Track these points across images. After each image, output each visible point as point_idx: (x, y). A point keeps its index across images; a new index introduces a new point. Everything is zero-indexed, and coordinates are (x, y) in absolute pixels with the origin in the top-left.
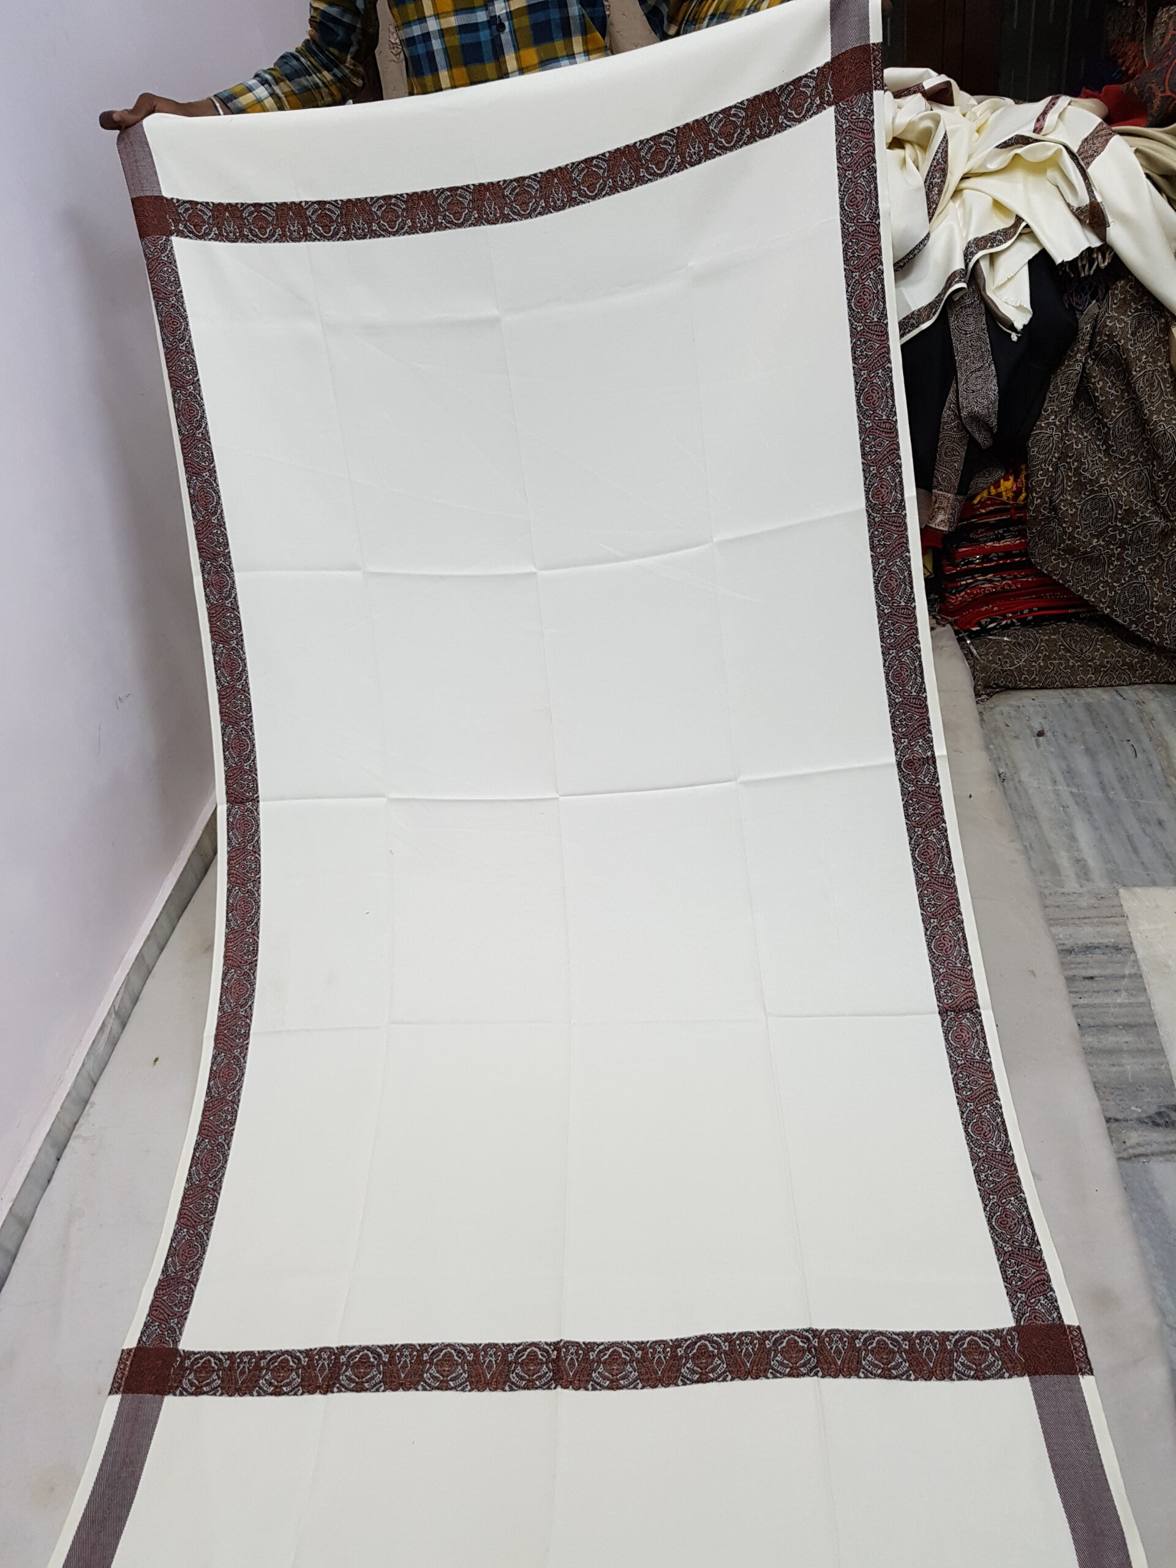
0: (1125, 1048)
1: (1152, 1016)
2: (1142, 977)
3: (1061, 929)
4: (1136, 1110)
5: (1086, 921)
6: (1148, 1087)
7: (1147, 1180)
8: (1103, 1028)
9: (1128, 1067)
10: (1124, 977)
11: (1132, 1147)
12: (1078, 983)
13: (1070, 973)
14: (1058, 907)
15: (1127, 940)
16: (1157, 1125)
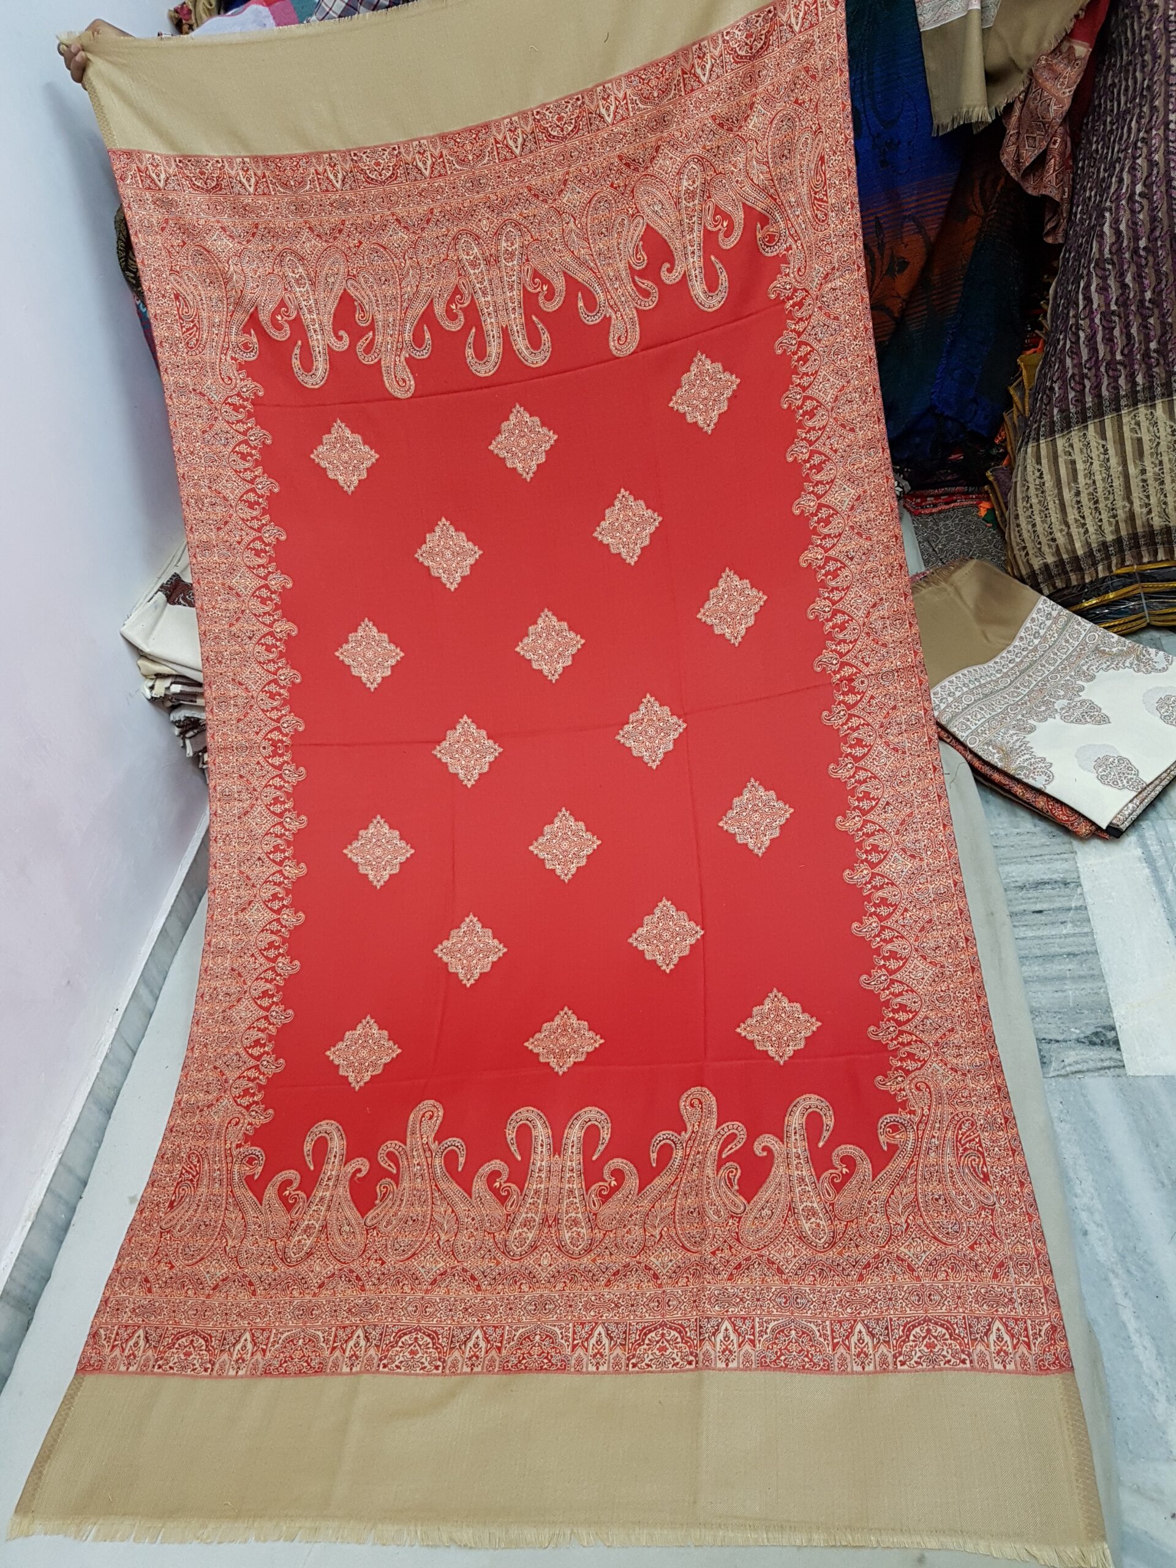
0: (1068, 974)
1: (1094, 944)
2: (1086, 908)
3: (1014, 868)
4: (1076, 1033)
5: (1037, 858)
6: (1088, 1010)
7: (1082, 1094)
8: (1050, 958)
9: (1070, 992)
10: (1069, 909)
11: (1070, 1065)
12: (1027, 917)
13: (1022, 908)
14: (1012, 846)
15: (1075, 875)
16: (1094, 1044)
